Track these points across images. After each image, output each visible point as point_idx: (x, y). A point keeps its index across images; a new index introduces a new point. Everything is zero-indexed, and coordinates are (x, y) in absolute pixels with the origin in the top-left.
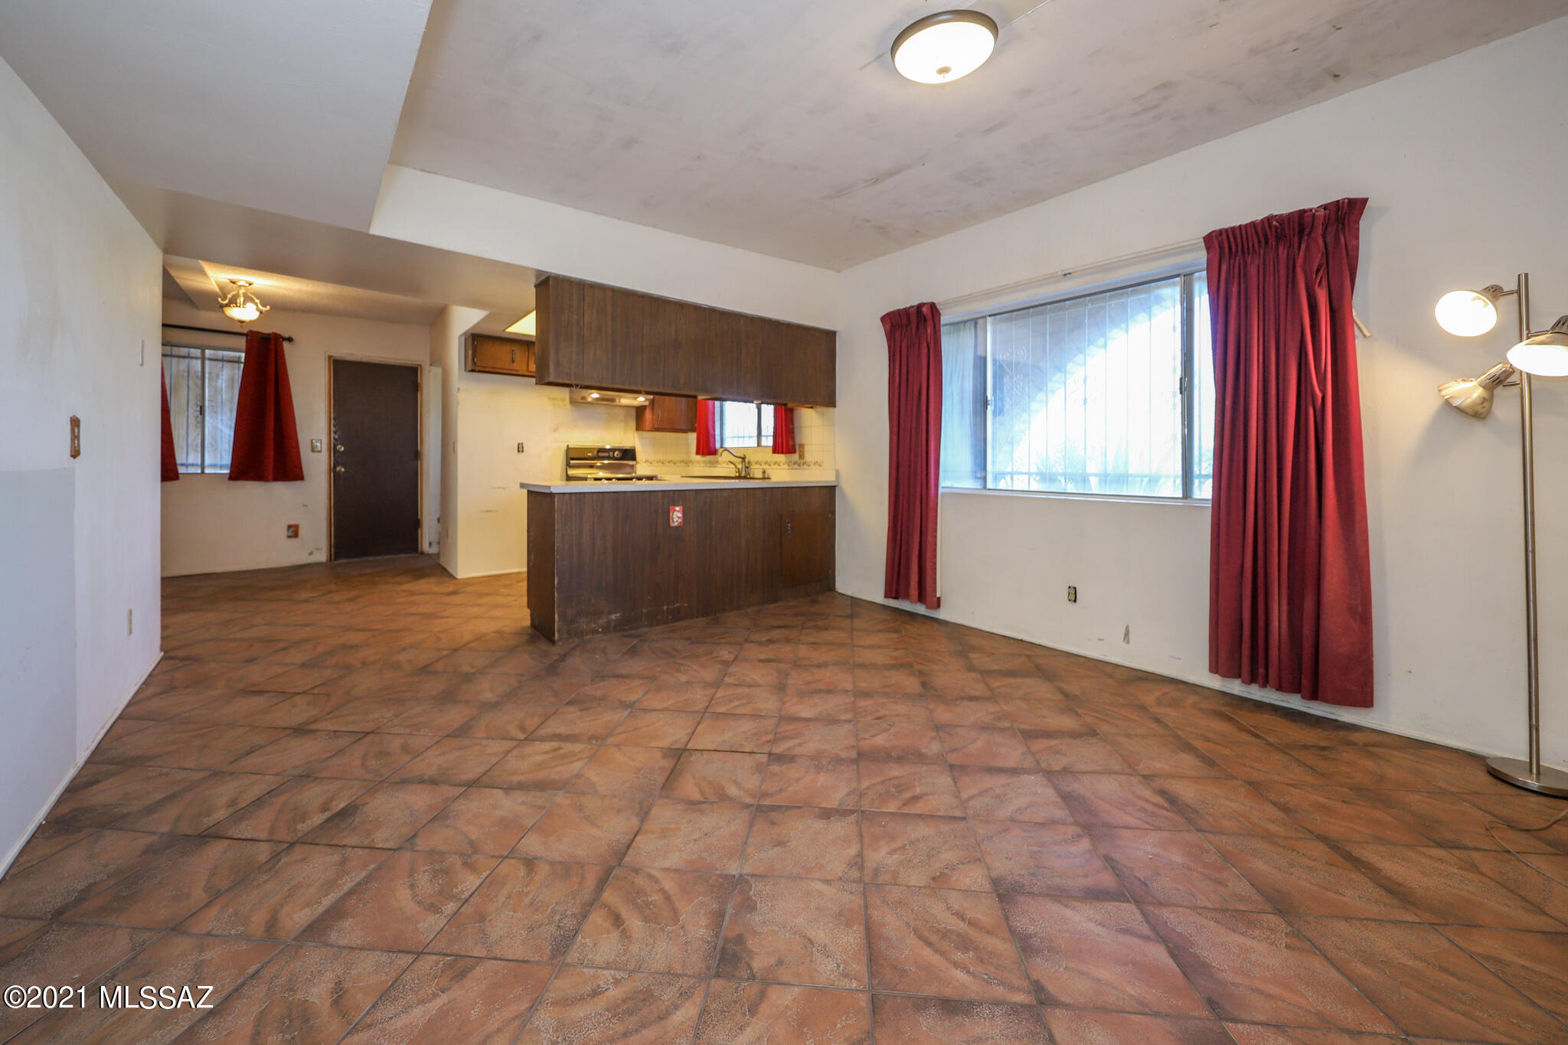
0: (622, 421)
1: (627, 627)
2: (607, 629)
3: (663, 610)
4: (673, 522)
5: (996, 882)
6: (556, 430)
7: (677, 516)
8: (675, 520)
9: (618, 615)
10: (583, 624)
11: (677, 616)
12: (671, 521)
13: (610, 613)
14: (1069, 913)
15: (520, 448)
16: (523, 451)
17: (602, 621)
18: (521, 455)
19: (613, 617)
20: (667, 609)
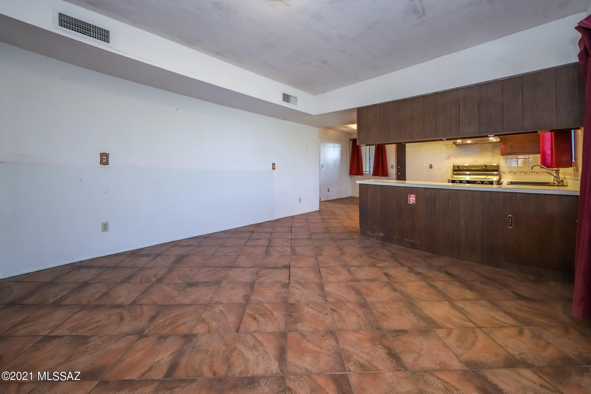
0: (490, 151)
1: (387, 241)
2: (378, 238)
3: (405, 241)
4: (410, 201)
5: (195, 336)
6: (448, 158)
7: (412, 199)
8: (411, 201)
9: (383, 234)
10: (369, 232)
11: (413, 246)
12: (409, 201)
13: (379, 232)
14: (169, 353)
15: (431, 167)
16: (432, 168)
17: (376, 234)
18: (431, 169)
19: (381, 234)
20: (407, 241)
